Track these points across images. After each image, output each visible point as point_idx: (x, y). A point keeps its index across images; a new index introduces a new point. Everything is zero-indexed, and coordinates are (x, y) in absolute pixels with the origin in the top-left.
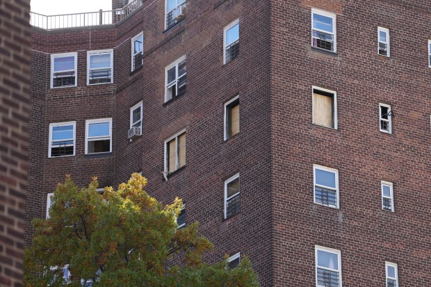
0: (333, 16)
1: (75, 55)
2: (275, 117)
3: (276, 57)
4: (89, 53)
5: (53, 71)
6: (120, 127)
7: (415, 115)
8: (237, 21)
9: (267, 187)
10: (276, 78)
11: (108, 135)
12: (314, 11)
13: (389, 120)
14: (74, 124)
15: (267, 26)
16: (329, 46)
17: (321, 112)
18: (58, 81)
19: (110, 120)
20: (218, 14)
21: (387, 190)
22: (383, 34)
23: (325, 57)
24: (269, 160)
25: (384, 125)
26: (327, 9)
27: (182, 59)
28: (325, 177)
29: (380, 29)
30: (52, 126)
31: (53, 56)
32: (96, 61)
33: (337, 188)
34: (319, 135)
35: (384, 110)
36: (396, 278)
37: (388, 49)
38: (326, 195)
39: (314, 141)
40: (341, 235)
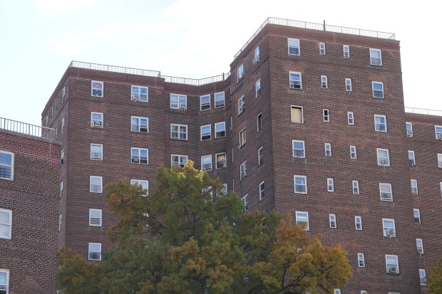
0: (300, 73)
1: (209, 95)
2: (273, 121)
3: (273, 95)
4: (215, 94)
5: (201, 103)
6: (228, 126)
7: (340, 112)
8: (259, 80)
9: (271, 152)
10: (273, 104)
11: (224, 129)
12: (291, 72)
13: (328, 116)
14: (210, 125)
15: (269, 82)
16: (299, 87)
17: (296, 116)
18: (203, 108)
19: (224, 122)
20: (253, 76)
21: (328, 147)
22: (324, 79)
23: (297, 92)
24: (272, 140)
25: (326, 119)
26: (297, 71)
27: (243, 96)
28: (298, 145)
29: (322, 76)
30: (201, 127)
31: (201, 97)
32: (219, 97)
33: (304, 149)
34: (295, 127)
35: (326, 112)
36: (332, 185)
37: (326, 85)
38: (299, 153)
39: (292, 130)
40: (306, 169)
